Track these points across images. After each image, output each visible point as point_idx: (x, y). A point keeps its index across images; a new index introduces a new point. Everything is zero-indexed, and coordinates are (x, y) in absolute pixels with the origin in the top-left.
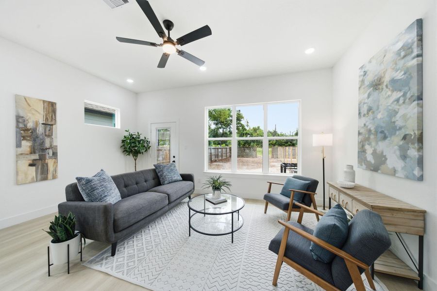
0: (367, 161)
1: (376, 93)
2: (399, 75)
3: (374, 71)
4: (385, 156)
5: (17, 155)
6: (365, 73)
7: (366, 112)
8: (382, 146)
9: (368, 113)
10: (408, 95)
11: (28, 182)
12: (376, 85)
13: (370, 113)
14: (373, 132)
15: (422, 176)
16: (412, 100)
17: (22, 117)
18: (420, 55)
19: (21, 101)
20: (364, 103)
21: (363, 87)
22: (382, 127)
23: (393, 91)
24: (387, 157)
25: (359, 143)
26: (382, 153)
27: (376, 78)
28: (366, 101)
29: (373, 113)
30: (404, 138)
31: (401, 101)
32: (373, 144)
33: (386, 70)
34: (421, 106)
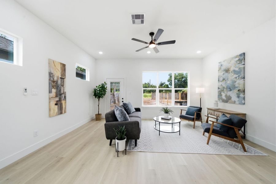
0: (223, 99)
1: (227, 74)
2: (237, 69)
3: (226, 65)
4: (231, 97)
5: (49, 98)
6: (221, 65)
7: (222, 80)
8: (230, 93)
9: (223, 81)
10: (240, 77)
11: (55, 115)
12: (227, 71)
13: (224, 81)
14: (225, 88)
15: (244, 103)
16: (242, 78)
17: (52, 74)
18: (244, 64)
19: (51, 63)
20: (221, 77)
21: (220, 70)
22: (229, 86)
23: (234, 74)
24: (232, 97)
25: (219, 92)
26: (230, 96)
27: (227, 68)
28: (222, 76)
29: (226, 81)
30: (239, 90)
31: (237, 78)
32: (226, 92)
33: (231, 66)
34: (244, 81)
